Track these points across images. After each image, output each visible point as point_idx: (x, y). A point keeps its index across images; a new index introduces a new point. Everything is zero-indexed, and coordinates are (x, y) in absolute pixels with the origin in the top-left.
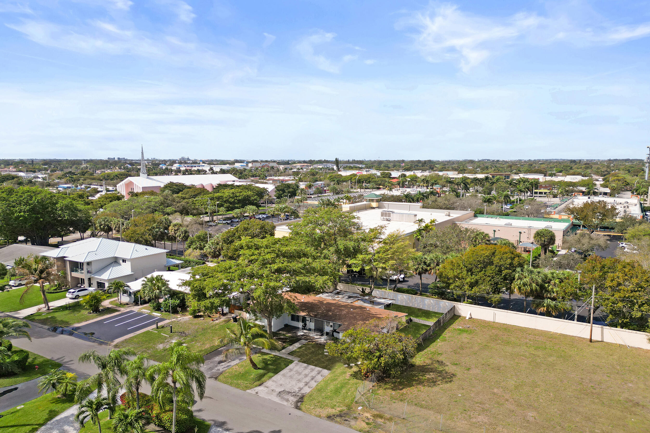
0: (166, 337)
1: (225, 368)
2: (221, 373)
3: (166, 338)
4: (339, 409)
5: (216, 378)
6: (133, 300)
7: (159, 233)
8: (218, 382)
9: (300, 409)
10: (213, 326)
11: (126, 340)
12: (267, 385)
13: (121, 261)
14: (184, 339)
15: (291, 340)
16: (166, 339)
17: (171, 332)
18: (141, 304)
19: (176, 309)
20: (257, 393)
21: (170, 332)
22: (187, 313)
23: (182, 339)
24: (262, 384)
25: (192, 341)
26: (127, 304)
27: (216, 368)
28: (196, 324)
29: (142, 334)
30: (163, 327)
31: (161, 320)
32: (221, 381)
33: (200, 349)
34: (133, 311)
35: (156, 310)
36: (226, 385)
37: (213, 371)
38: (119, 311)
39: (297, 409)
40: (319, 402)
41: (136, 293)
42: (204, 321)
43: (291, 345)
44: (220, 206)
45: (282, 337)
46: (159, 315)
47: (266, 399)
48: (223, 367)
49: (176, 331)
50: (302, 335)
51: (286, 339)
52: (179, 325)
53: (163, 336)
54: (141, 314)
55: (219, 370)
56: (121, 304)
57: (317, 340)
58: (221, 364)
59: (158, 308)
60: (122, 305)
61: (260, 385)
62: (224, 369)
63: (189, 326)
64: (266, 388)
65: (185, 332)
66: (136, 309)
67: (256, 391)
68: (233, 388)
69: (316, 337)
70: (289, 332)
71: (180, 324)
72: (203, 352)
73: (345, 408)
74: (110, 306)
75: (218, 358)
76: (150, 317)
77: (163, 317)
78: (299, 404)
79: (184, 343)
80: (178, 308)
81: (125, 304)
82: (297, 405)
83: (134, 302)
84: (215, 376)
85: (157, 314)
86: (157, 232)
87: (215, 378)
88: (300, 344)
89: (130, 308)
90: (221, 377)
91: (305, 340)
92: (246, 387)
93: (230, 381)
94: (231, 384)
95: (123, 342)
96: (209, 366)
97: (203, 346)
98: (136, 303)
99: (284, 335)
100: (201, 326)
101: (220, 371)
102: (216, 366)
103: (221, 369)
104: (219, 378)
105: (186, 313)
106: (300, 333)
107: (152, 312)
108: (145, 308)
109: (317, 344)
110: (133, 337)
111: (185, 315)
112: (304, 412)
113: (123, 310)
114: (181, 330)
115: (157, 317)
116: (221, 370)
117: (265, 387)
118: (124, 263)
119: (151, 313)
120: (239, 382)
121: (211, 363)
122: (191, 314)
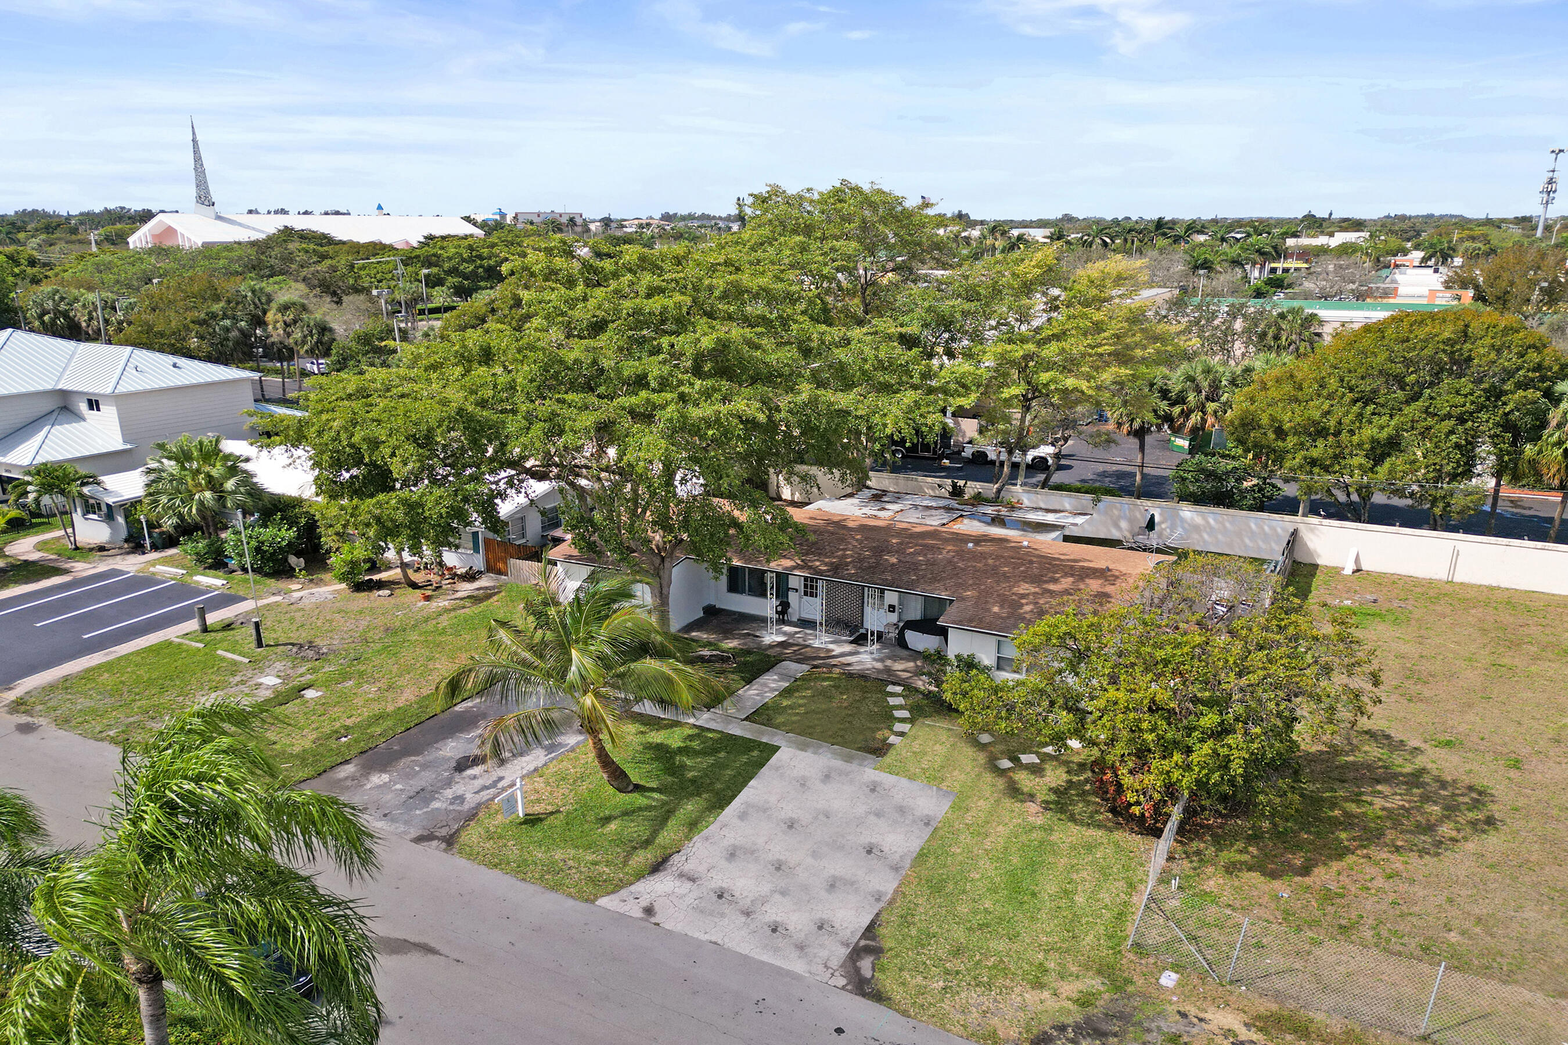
0: (235, 663)
1: (485, 788)
2: (472, 816)
3: (234, 668)
4: (1070, 988)
5: (450, 841)
6: (124, 533)
7: (234, 334)
8: (460, 862)
9: (878, 997)
10: (427, 620)
11: (66, 679)
12: (687, 868)
13: (83, 407)
14: (313, 670)
15: (745, 664)
16: (233, 674)
17: (260, 644)
18: (155, 547)
19: (286, 560)
20: (649, 911)
21: (254, 645)
22: (327, 576)
23: (303, 670)
24: (665, 860)
25: (345, 676)
26: (102, 549)
27: (449, 793)
28: (361, 612)
29: (137, 653)
30: (228, 627)
31: (226, 600)
32: (472, 856)
33: (376, 708)
34: (121, 573)
35: (210, 568)
36: (497, 872)
37: (436, 805)
38: (66, 572)
39: (864, 995)
40: (957, 952)
41: (129, 508)
42: (392, 600)
43: (749, 682)
44: (434, 282)
45: (706, 652)
46: (219, 582)
47: (699, 944)
48: (478, 783)
49: (283, 640)
50: (782, 645)
51: (724, 660)
52: (292, 620)
53: (223, 659)
54: (149, 581)
55: (460, 799)
56: (77, 548)
57: (843, 660)
58: (470, 772)
59: (217, 561)
60: (79, 551)
61: (656, 868)
62: (485, 795)
63: (331, 621)
64: (688, 885)
65: (318, 642)
66: (132, 564)
67: (644, 902)
68: (530, 888)
69: (837, 649)
70: (727, 634)
71: (298, 615)
72: (389, 723)
73: (1094, 983)
74: (35, 556)
75: (452, 749)
76: (183, 590)
77: (232, 592)
78: (865, 965)
79: (309, 686)
80: (293, 560)
81: (91, 550)
82: (857, 970)
83: (126, 541)
84: (444, 832)
85: (212, 581)
86: (227, 330)
87: (443, 839)
88: (783, 677)
89: (111, 560)
90: (472, 835)
91: (798, 661)
92: (592, 880)
93: (513, 852)
94: (521, 870)
95: (51, 688)
96: (417, 784)
97: (390, 695)
98: (135, 544)
99: (709, 644)
100: (380, 621)
101: (466, 807)
102: (449, 783)
103: (468, 796)
104: (464, 837)
105: (323, 576)
106: (771, 637)
107: (191, 575)
108: (165, 562)
109: (850, 676)
110: (99, 667)
111: (320, 583)
112: (905, 1013)
113: (82, 568)
114: (303, 637)
115: (209, 589)
116: (471, 800)
117: (681, 875)
118: (95, 412)
119: (188, 579)
120: (559, 855)
121: (425, 766)
122: (343, 578)
